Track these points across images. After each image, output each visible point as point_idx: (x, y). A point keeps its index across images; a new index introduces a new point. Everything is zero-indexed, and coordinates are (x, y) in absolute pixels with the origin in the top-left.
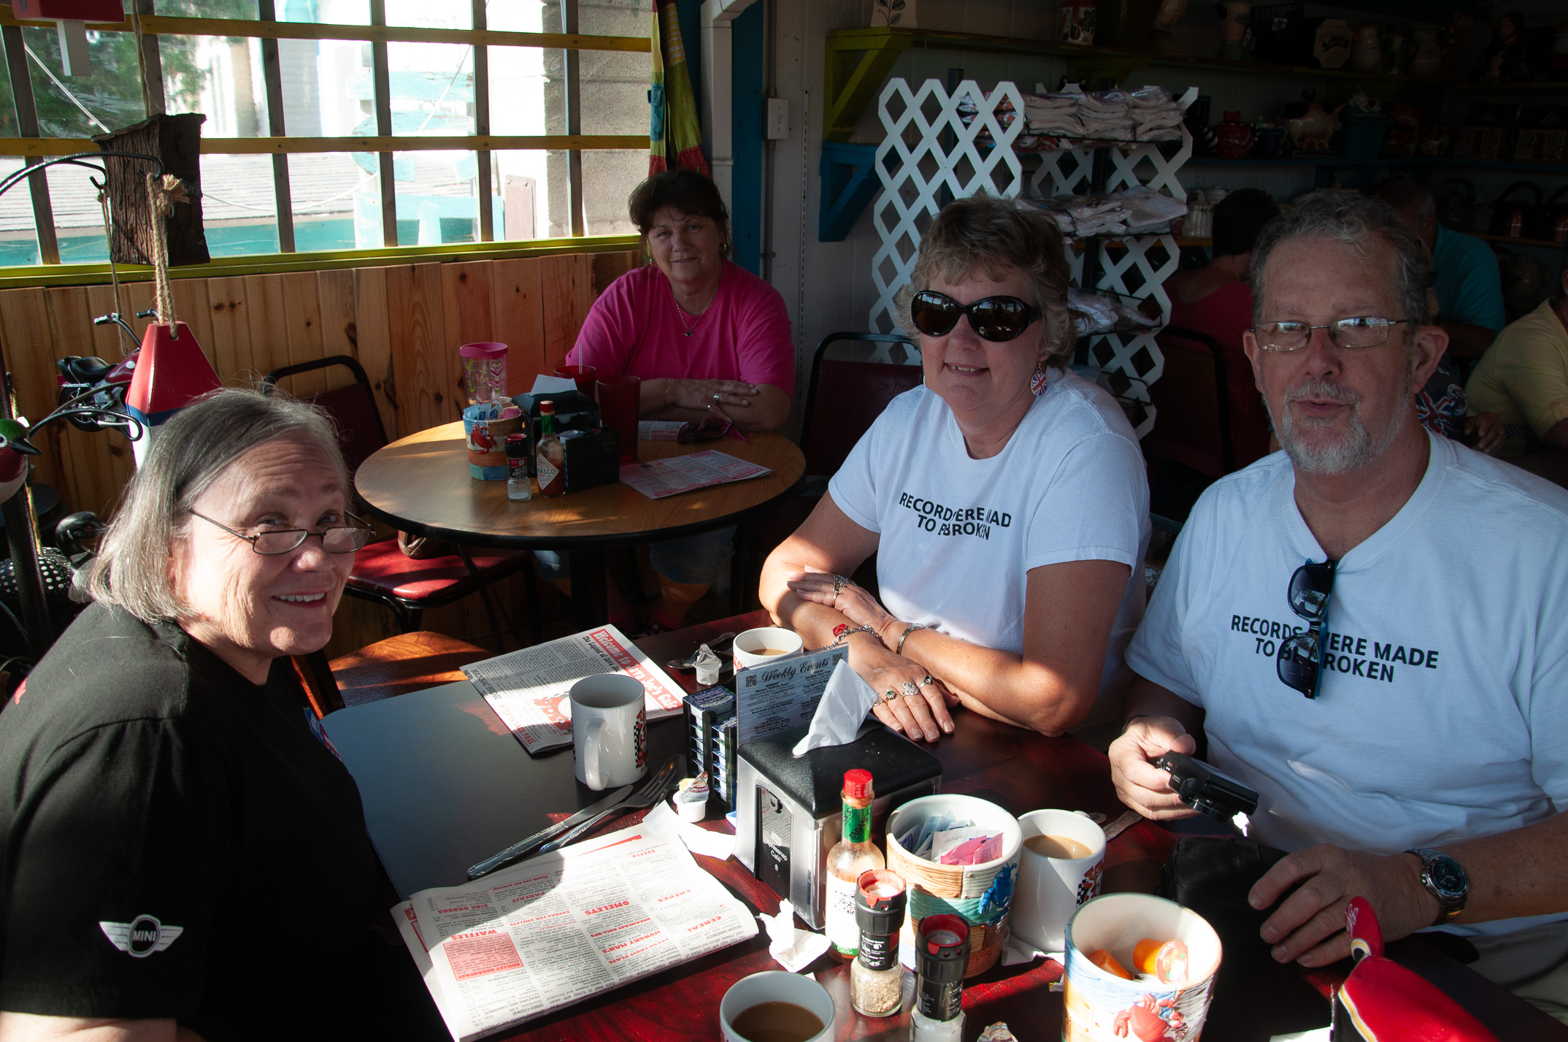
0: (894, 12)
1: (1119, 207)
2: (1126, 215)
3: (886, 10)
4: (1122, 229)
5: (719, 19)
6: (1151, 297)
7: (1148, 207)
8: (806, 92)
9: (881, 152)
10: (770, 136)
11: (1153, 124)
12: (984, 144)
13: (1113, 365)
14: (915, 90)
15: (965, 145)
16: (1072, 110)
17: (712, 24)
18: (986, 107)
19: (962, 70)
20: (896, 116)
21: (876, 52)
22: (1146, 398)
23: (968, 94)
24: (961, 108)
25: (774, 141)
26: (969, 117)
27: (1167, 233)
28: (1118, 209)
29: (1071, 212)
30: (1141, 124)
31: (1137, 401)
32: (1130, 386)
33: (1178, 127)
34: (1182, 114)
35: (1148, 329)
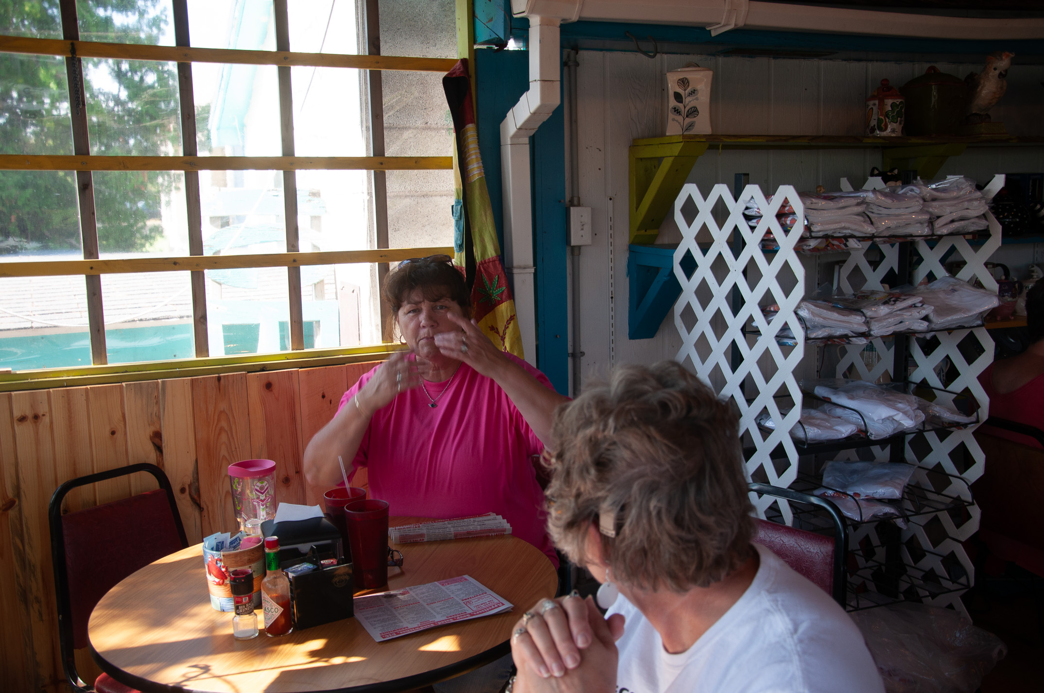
0: (688, 120)
1: (920, 302)
2: (928, 310)
3: (680, 118)
4: (924, 325)
5: (515, 136)
6: (967, 390)
7: (954, 300)
8: (611, 199)
9: (678, 255)
10: (574, 242)
11: (954, 216)
12: (769, 247)
13: (931, 460)
14: (705, 195)
15: (753, 249)
16: (860, 209)
17: (509, 142)
18: (768, 210)
19: (748, 175)
20: (689, 221)
21: (671, 159)
22: (967, 496)
23: (752, 197)
24: (747, 212)
25: (579, 247)
26: (754, 221)
27: (978, 326)
28: (920, 305)
29: (864, 311)
30: (938, 217)
31: (958, 499)
32: (950, 483)
33: (984, 216)
34: (986, 203)
35: (965, 425)
